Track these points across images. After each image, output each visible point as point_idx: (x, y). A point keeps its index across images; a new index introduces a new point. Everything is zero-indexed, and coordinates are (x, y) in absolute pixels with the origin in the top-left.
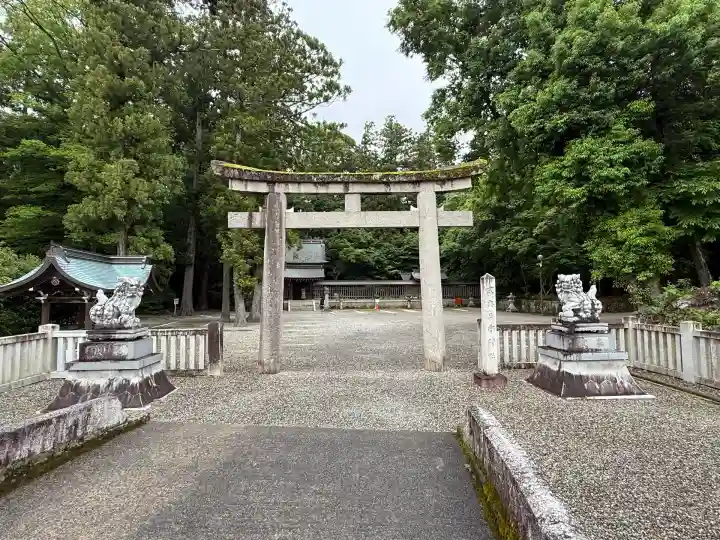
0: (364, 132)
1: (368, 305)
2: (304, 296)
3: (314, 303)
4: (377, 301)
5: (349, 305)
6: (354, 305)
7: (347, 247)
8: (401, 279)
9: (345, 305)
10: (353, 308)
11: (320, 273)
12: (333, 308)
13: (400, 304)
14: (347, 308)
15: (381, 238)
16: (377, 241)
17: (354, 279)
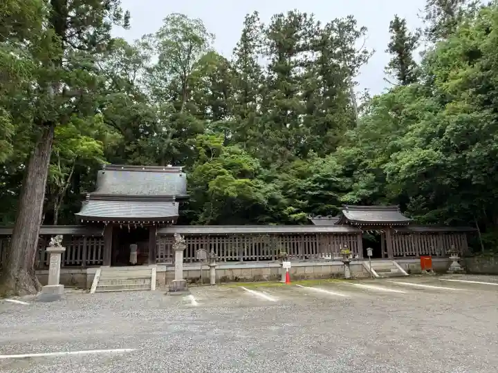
0: (244, 27)
1: (266, 274)
2: (134, 259)
3: (152, 271)
4: (287, 265)
5: (229, 274)
6: (237, 274)
7: (223, 174)
8: (310, 223)
9: (221, 274)
10: (236, 280)
11: (171, 210)
12: (194, 281)
13: (328, 270)
14: (224, 280)
15: (274, 166)
16: (266, 172)
17: (242, 224)
